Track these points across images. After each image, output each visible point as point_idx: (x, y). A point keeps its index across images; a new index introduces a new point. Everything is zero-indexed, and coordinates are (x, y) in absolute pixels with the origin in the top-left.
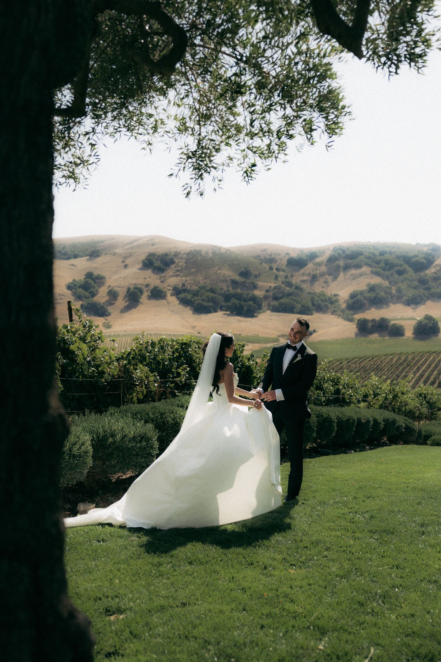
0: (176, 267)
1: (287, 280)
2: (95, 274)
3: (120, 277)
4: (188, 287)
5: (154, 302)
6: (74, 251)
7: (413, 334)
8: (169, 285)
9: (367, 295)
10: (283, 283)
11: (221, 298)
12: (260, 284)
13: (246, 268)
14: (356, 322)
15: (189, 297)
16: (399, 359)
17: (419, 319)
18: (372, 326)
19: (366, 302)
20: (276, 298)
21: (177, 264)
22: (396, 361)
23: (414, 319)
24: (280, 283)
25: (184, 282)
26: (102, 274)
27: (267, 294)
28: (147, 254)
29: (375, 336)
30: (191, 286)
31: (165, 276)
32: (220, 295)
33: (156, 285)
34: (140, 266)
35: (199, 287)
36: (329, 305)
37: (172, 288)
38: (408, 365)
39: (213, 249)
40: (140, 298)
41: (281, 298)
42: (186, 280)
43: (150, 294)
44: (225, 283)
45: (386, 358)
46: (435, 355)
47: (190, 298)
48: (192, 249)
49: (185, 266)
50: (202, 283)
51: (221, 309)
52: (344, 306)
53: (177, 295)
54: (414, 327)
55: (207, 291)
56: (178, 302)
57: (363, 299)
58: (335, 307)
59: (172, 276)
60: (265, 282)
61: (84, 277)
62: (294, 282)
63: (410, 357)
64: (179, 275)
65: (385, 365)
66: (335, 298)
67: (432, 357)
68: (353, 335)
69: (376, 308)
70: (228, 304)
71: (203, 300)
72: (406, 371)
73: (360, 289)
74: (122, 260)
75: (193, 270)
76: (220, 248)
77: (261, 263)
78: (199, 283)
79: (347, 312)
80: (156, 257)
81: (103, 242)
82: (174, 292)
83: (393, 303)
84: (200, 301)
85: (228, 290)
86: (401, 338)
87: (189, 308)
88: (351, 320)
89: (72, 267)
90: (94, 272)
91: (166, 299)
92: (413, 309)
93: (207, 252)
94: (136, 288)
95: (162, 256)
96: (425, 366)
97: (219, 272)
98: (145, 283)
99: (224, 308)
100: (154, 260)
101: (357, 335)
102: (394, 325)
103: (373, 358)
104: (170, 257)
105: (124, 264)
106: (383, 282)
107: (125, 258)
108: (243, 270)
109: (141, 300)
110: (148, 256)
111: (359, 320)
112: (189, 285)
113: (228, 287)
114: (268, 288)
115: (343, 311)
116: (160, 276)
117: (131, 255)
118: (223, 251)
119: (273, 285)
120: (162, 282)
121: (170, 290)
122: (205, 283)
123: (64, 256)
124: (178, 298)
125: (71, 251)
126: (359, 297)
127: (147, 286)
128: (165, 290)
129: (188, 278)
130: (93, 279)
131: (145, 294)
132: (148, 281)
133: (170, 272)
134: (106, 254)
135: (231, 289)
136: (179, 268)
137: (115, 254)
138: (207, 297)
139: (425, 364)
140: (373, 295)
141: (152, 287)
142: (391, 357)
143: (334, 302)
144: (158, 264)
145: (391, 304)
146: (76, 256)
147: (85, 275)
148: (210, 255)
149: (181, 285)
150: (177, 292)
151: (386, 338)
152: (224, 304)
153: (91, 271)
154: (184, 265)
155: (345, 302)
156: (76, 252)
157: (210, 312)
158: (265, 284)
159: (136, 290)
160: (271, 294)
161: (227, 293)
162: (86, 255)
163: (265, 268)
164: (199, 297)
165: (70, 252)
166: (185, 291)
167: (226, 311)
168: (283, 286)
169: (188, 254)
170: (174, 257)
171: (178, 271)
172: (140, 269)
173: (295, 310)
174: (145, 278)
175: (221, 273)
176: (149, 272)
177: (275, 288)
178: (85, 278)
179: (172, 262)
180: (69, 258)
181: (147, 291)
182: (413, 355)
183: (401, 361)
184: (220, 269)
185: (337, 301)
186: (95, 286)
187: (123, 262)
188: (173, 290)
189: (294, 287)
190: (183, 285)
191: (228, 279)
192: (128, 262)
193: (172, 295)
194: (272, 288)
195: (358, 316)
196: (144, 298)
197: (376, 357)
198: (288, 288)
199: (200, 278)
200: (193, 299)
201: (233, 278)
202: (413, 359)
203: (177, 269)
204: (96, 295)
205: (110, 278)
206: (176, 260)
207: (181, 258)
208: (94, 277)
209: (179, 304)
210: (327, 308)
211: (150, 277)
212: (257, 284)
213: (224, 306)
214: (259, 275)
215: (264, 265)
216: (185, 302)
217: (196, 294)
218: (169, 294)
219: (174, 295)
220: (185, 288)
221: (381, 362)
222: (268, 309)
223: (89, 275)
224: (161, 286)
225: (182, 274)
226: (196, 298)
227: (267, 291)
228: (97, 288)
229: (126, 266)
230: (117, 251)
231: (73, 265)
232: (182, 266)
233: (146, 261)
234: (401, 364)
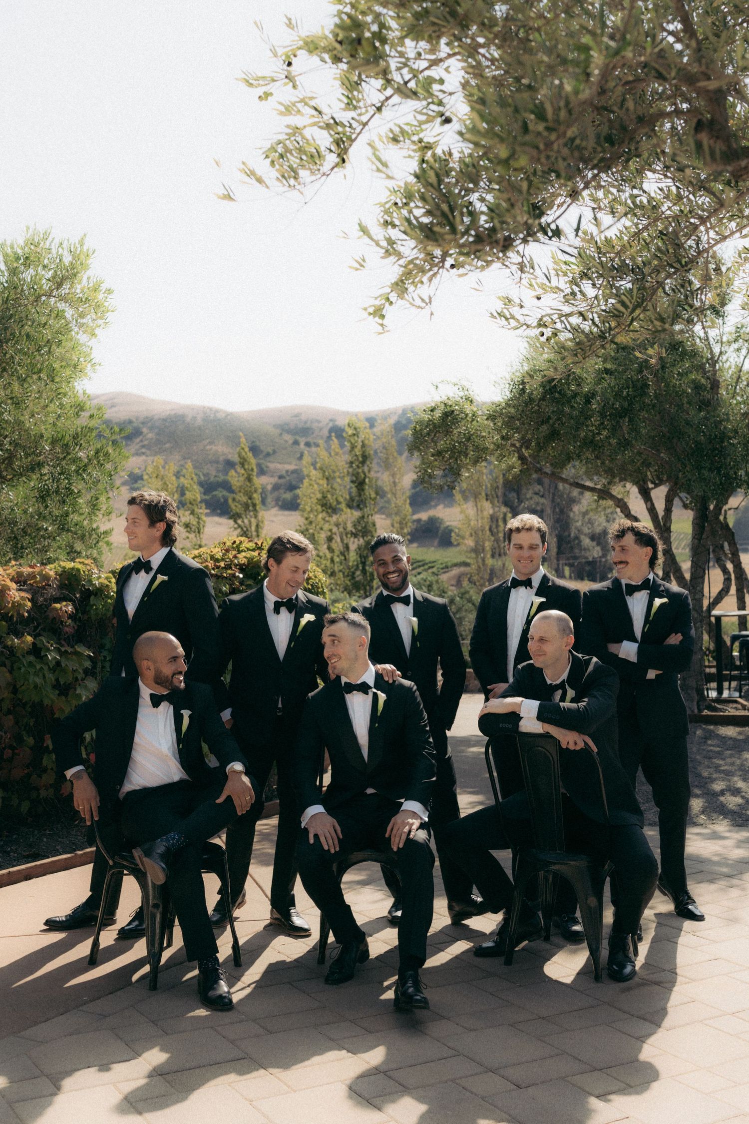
0: (141, 441)
12: (272, 466)
13: (252, 442)
21: (145, 437)
27: (280, 481)
39: (205, 413)
44: (215, 465)
48: (173, 413)
49: (157, 440)
60: (280, 463)
64: (143, 453)
75: (167, 445)
77: (281, 434)
93: (194, 418)
97: (208, 447)
104: (136, 425)
113: (217, 472)
114: (284, 472)
118: (220, 416)
119: (292, 468)
135: (220, 474)
136: (146, 443)
148: (199, 421)
154: (155, 437)
158: (279, 466)
160: (285, 481)
163: (286, 441)
169: (164, 420)
170: (141, 426)
171: (143, 446)
175: (211, 449)
177: (294, 472)
179: (138, 433)
184: (211, 443)
191: (221, 459)
194: (289, 473)
206: (145, 430)
207: (152, 427)
212: (267, 467)
214: (274, 452)
215: (286, 437)
222: (276, 505)
225: (148, 452)
227: (281, 477)
232: (151, 439)
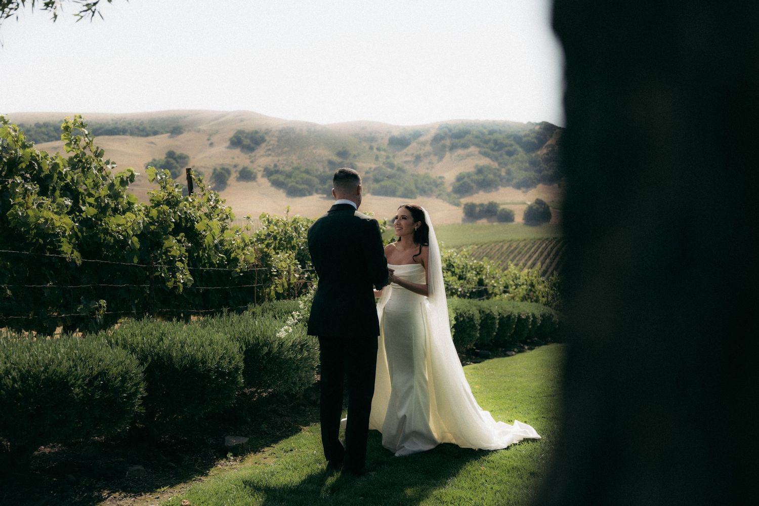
0: (267, 146)
1: (389, 160)
2: (178, 152)
3: (205, 157)
4: (281, 168)
5: (243, 184)
6: (153, 127)
7: (523, 219)
8: (259, 166)
9: (476, 177)
10: (384, 163)
11: (316, 180)
12: (358, 164)
13: (343, 148)
14: (463, 206)
15: (281, 178)
16: (510, 246)
17: (529, 203)
18: (480, 211)
19: (473, 185)
20: (377, 180)
21: (268, 143)
22: (507, 248)
23: (525, 203)
24: (381, 164)
25: (276, 162)
26: (185, 153)
27: (367, 175)
28: (236, 131)
29: (483, 222)
30: (283, 167)
31: (255, 156)
32: (316, 176)
33: (245, 166)
34: (228, 144)
35: (293, 168)
36: (434, 188)
37: (262, 169)
38: (519, 253)
39: (307, 127)
40: (227, 180)
41: (382, 180)
42: (278, 161)
43: (238, 176)
44: (321, 164)
45: (495, 246)
46: (547, 242)
47: (283, 181)
48: (285, 126)
49: (277, 145)
50: (295, 165)
51: (317, 192)
52: (450, 189)
53: (268, 176)
54: (525, 212)
55: (301, 172)
56: (270, 184)
57: (470, 182)
58: (440, 191)
59: (263, 156)
60: (364, 163)
61: (166, 156)
62: (396, 163)
63: (522, 244)
64: (270, 155)
65: (495, 253)
66: (440, 180)
67: (544, 245)
68: (460, 221)
69: (485, 191)
70: (324, 186)
71: (297, 183)
72: (517, 258)
73: (467, 171)
74: (207, 137)
75: (286, 149)
76: (315, 125)
77: (360, 142)
78: (292, 163)
79: (453, 195)
80: (245, 135)
81: (185, 117)
82: (265, 173)
83: (502, 186)
84: (294, 184)
85: (324, 172)
86: (510, 224)
87: (281, 191)
88: (457, 205)
89: (152, 145)
90: (175, 151)
91: (256, 181)
92: (524, 192)
93: (301, 130)
94: (223, 169)
95: (252, 133)
96: (537, 254)
97: (314, 151)
98: (234, 164)
99: (320, 191)
100: (242, 138)
101: (464, 220)
102: (503, 209)
103: (482, 246)
104: (261, 134)
105: (210, 142)
106: (492, 163)
107: (211, 135)
108: (340, 149)
109: (229, 182)
110: (236, 133)
111: (466, 205)
112: (282, 166)
113: (324, 168)
114: (368, 169)
115: (449, 195)
116: (250, 156)
117: (217, 132)
118: (318, 129)
119: (373, 166)
120: (252, 162)
121: (260, 171)
122: (299, 164)
123: (141, 133)
124: (270, 180)
125: (150, 127)
126: (466, 179)
127: (235, 166)
128: (255, 171)
129: (281, 158)
130: (175, 159)
131: (234, 176)
132: (237, 161)
133: (261, 151)
134: (189, 131)
135: (327, 170)
136: (271, 147)
137: (199, 131)
138: (302, 178)
139: (537, 251)
140: (481, 177)
141: (240, 168)
142: (501, 244)
143: (439, 184)
144: (247, 142)
145: (500, 187)
146: (155, 133)
147: (166, 154)
148: (305, 133)
149: (272, 165)
150: (269, 173)
151: (495, 224)
152: (320, 186)
153: (172, 149)
154: (276, 143)
155: (451, 184)
156: (156, 129)
157: (304, 195)
158: (364, 165)
159: (223, 172)
160: (371, 175)
161: (323, 174)
162: (167, 132)
163: (365, 147)
164: (292, 179)
165: (148, 129)
166: (277, 172)
167: (322, 193)
168: (384, 167)
169: (280, 131)
170: (264, 135)
171: (269, 150)
172: (228, 147)
173: (398, 194)
174: (233, 158)
175: (316, 152)
176: (237, 151)
177: (375, 169)
178: (166, 158)
179: (263, 140)
180: (147, 135)
181: (235, 172)
182: (525, 242)
183: (512, 248)
184: (315, 148)
185: (442, 183)
186: (178, 165)
187: (208, 140)
188: (264, 171)
189: (395, 169)
190: (275, 166)
191: (324, 159)
192: (213, 140)
193: (263, 176)
194: (372, 170)
195: (465, 200)
196: (232, 180)
197: (486, 244)
198: (389, 170)
199: (294, 158)
200: (285, 182)
201: (330, 158)
202: (525, 246)
203: (268, 148)
204: (179, 176)
205: (194, 158)
206: (267, 138)
207: (273, 136)
208: (176, 156)
209: (271, 186)
210: (432, 191)
211: (238, 157)
213: (320, 189)
214: (359, 155)
215: (364, 144)
216: (277, 184)
217: (289, 176)
218: (259, 175)
219: (265, 177)
220: (276, 169)
221: (491, 250)
222: (368, 192)
223: (171, 154)
224: (250, 167)
225: (273, 154)
226: (288, 180)
227: (367, 173)
228: (179, 168)
229: (211, 144)
230: (201, 127)
231: (152, 143)
232: (274, 145)
233: (234, 139)
234: (512, 252)
